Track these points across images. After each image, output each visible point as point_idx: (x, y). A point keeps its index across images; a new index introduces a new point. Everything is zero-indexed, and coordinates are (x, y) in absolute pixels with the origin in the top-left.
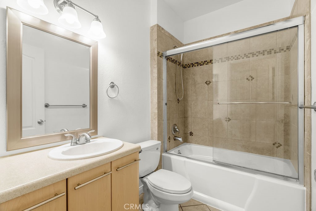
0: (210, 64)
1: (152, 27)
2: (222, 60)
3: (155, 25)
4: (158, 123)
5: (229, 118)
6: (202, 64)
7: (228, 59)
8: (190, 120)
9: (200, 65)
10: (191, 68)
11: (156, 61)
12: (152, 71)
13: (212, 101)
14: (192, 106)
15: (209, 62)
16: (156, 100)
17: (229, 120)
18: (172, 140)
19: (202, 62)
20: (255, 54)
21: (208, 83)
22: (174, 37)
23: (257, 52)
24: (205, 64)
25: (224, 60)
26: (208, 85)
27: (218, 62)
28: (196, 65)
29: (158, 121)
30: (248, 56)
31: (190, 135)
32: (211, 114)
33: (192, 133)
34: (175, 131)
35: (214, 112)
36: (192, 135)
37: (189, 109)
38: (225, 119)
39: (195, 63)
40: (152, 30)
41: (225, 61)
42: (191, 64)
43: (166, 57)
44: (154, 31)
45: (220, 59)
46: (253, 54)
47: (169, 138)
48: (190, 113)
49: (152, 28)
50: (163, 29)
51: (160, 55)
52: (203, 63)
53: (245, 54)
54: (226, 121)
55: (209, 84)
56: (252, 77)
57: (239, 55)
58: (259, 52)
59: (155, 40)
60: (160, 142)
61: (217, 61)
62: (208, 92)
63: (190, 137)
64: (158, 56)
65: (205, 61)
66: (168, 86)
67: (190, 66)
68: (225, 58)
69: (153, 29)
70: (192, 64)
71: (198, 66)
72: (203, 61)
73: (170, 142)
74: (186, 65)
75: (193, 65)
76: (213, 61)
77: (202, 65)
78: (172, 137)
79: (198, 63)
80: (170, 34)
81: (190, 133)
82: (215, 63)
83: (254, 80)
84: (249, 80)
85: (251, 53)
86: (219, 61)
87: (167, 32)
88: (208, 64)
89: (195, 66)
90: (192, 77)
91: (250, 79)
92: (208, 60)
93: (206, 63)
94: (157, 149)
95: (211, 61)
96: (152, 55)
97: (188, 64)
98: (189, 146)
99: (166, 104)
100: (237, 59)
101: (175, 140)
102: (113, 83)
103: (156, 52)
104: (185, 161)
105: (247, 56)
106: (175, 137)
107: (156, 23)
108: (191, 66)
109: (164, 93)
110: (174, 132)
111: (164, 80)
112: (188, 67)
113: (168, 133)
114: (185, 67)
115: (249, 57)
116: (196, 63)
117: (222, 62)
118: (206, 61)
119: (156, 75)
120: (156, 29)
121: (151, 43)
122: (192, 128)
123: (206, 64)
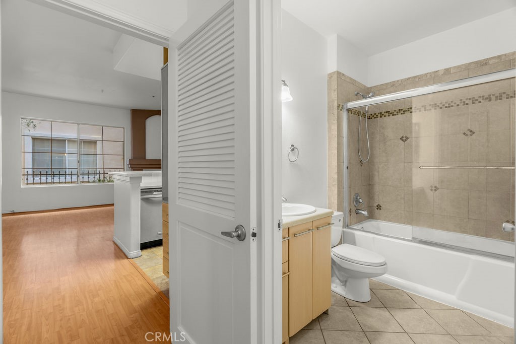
0: (407, 114)
1: (330, 74)
2: (425, 108)
3: (334, 72)
4: (338, 191)
5: (436, 187)
6: (395, 113)
7: (436, 106)
8: (377, 188)
9: (393, 115)
10: (379, 118)
11: (336, 116)
12: (330, 128)
13: (410, 164)
14: (380, 170)
15: (406, 111)
16: (335, 163)
17: (436, 189)
18: (354, 214)
19: (395, 111)
20: (477, 100)
21: (404, 139)
22: (356, 81)
23: (479, 97)
24: (399, 114)
25: (428, 108)
26: (404, 142)
27: (420, 111)
28: (387, 114)
29: (338, 188)
30: (466, 102)
31: (377, 209)
32: (409, 180)
33: (380, 207)
34: (357, 201)
35: (414, 179)
36: (380, 209)
37: (376, 174)
38: (431, 188)
39: (385, 112)
40: (330, 78)
41: (430, 109)
42: (379, 113)
43: (347, 109)
44: (332, 79)
45: (423, 106)
46: (474, 101)
47: (350, 211)
48: (376, 179)
49: (330, 76)
50: (343, 75)
51: (340, 108)
52: (397, 112)
53: (461, 100)
54: (432, 190)
55: (406, 140)
56: (471, 131)
57: (452, 102)
58: (483, 96)
59: (335, 91)
60: (342, 213)
61: (418, 109)
62: (404, 151)
63: (377, 211)
64: (338, 109)
65: (399, 110)
66: (349, 145)
67: (377, 116)
68: (430, 105)
69: (332, 77)
70: (381, 113)
71: (389, 116)
72: (397, 109)
73: (351, 215)
74: (371, 115)
75: (382, 115)
76: (413, 110)
77: (395, 115)
78: (354, 209)
79: (389, 112)
80: (351, 79)
81: (377, 206)
82: (415, 112)
83: (474, 135)
84: (467, 135)
85: (470, 99)
86: (420, 109)
87: (348, 77)
88: (404, 113)
89: (385, 116)
90: (380, 131)
91: (469, 133)
92: (405, 108)
93: (402, 112)
94: (340, 220)
95: (409, 110)
96: (330, 109)
97: (375, 114)
98: (377, 222)
99: (347, 168)
100: (449, 107)
101: (357, 214)
102: (292, 145)
103: (336, 105)
104: (374, 238)
105: (464, 102)
106: (357, 209)
107: (335, 70)
108: (379, 116)
109: (345, 154)
110: (356, 203)
111: (344, 138)
112: (375, 118)
113: (350, 204)
114: (369, 118)
115: (467, 104)
116: (387, 112)
117: (425, 110)
118: (402, 110)
119: (335, 133)
120: (335, 76)
121: (329, 94)
122: (379, 199)
123: (402, 114)
